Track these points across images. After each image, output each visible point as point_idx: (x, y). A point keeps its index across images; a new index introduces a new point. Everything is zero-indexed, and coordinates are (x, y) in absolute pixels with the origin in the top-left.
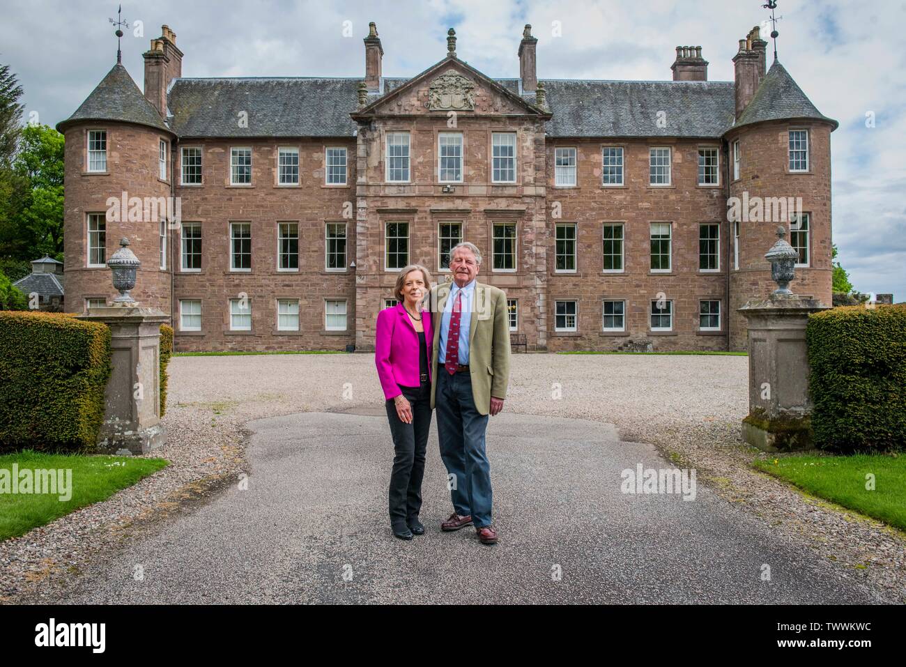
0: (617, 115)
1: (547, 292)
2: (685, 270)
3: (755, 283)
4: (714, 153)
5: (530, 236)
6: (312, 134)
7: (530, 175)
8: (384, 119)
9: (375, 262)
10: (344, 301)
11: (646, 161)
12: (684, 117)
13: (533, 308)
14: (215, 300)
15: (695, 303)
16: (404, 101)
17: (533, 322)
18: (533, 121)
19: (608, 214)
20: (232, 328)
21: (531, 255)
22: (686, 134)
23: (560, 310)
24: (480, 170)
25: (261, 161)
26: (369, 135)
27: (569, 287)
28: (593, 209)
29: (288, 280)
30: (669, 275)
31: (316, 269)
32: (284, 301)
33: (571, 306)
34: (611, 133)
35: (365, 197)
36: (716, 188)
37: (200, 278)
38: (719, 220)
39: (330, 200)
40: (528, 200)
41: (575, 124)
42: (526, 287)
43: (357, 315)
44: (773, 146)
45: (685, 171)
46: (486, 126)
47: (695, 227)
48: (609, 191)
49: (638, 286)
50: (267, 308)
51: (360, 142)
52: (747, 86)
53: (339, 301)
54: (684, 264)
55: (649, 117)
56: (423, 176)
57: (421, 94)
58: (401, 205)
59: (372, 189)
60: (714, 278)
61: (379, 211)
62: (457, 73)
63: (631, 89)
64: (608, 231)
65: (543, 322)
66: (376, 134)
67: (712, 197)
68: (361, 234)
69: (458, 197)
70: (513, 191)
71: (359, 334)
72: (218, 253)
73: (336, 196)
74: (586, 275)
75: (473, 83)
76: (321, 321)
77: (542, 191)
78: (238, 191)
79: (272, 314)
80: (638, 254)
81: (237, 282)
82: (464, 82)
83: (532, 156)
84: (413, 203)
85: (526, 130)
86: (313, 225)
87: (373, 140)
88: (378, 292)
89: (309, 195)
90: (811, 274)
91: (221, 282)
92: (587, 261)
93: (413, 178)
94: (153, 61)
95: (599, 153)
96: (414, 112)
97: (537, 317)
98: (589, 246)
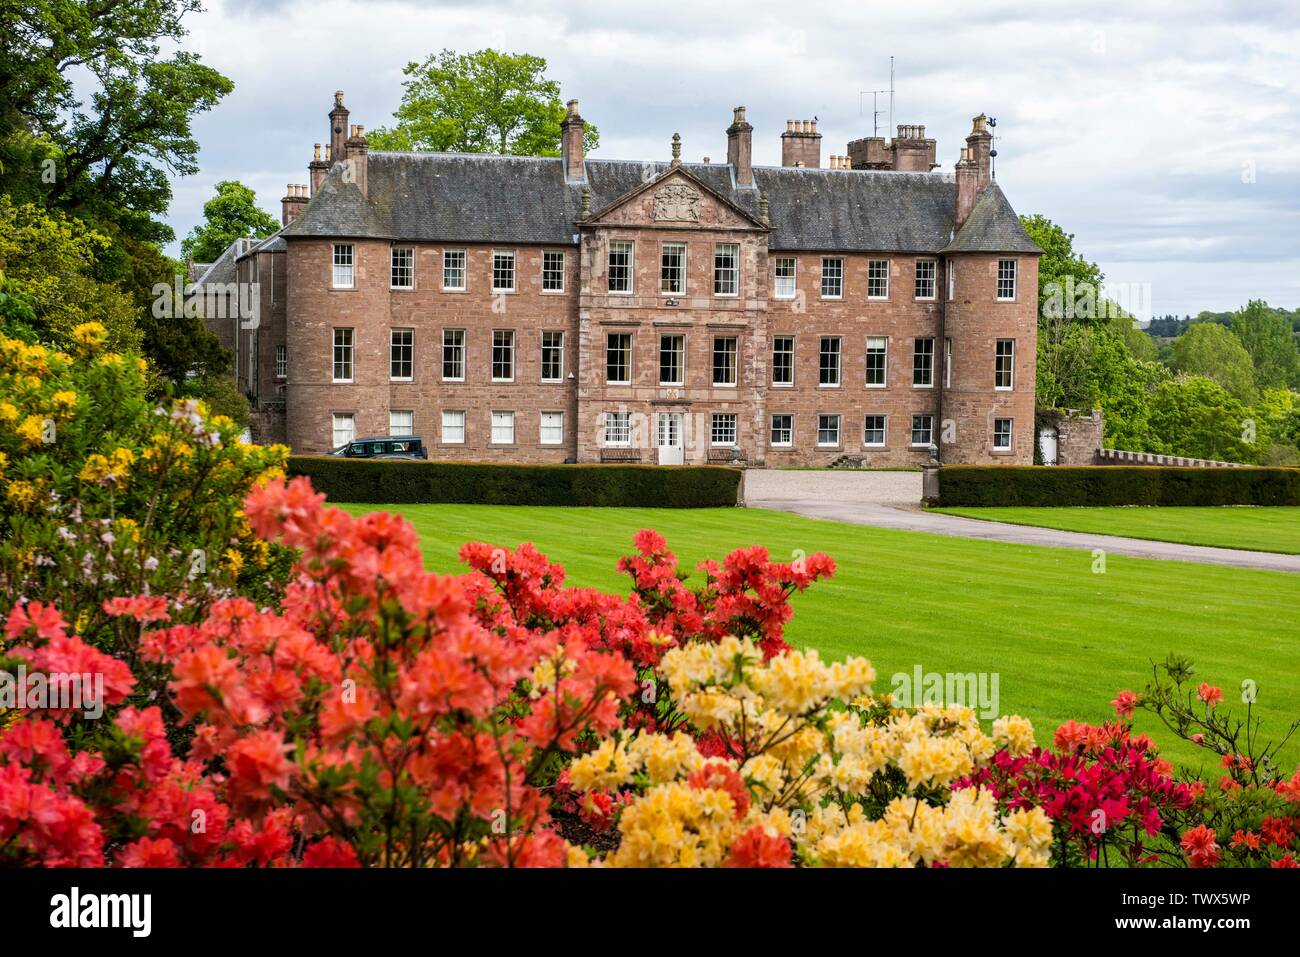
0: (836, 222)
1: (766, 407)
2: (899, 385)
3: (963, 404)
4: (932, 266)
5: (751, 352)
6: (531, 240)
7: (752, 288)
8: (608, 228)
9: (597, 375)
10: (559, 413)
11: (864, 273)
12: (903, 225)
13: (752, 423)
14: (427, 410)
15: (908, 418)
16: (628, 209)
17: (752, 437)
18: (757, 233)
19: (826, 328)
20: (444, 441)
21: (751, 370)
22: (905, 247)
23: (777, 424)
24: (703, 282)
25: (477, 265)
26: (593, 244)
27: (786, 401)
28: (811, 323)
29: (503, 390)
30: (883, 390)
31: (533, 380)
32: (499, 412)
33: (787, 420)
34: (831, 245)
35: (588, 309)
36: (932, 302)
37: (413, 389)
38: (934, 335)
39: (548, 308)
40: (749, 314)
41: (795, 232)
42: (745, 402)
43: (579, 429)
44: (984, 275)
45: (903, 285)
46: (712, 237)
47: (911, 342)
48: (828, 304)
49: (853, 401)
50: (482, 419)
51: (584, 251)
52: (966, 198)
53: (554, 413)
54: (898, 380)
55: (868, 223)
56: (647, 287)
57: (646, 203)
58: (624, 317)
59: (595, 300)
60: (926, 394)
61: (602, 323)
62: (683, 182)
63: (849, 183)
64: (825, 343)
65: (761, 437)
66: (600, 243)
67: (927, 312)
68: (584, 346)
69: (682, 310)
70: (735, 305)
71: (581, 448)
72: (432, 362)
73: (555, 304)
74: (802, 390)
75: (699, 194)
76: (538, 434)
77: (763, 305)
78: (452, 296)
79: (488, 426)
80: (854, 368)
81: (451, 392)
82: (691, 192)
83: (755, 269)
84: (637, 316)
85: (750, 242)
86: (531, 334)
87: (597, 249)
88: (599, 405)
89: (528, 302)
90: (1013, 397)
91: (432, 392)
92: (804, 375)
93: (636, 288)
94: (357, 150)
95: (817, 264)
96: (639, 222)
97: (756, 432)
98: (807, 360)
